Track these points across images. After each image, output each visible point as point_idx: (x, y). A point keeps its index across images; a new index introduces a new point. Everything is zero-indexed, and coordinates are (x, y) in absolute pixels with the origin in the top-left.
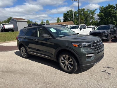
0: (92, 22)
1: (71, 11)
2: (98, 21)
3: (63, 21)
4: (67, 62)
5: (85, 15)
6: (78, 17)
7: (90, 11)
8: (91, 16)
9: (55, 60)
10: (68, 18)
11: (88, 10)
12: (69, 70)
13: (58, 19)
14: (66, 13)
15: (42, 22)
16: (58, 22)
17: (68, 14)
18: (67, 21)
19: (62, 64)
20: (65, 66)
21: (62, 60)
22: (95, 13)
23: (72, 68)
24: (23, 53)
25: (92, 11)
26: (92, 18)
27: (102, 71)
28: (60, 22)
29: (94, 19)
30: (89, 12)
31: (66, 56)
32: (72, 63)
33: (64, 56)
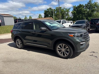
1: (50, 9)
2: (72, 17)
3: (44, 17)
4: (63, 50)
5: (61, 12)
6: (56, 13)
7: (66, 9)
8: (67, 13)
9: (52, 49)
10: (48, 15)
11: (64, 8)
12: (65, 56)
13: (40, 15)
14: (46, 10)
15: (26, 17)
16: (39, 18)
17: (48, 11)
18: (47, 17)
19: (59, 52)
20: (61, 53)
22: (69, 11)
23: (68, 54)
24: (18, 44)
25: (67, 9)
26: (67, 14)
27: (90, 55)
28: (42, 17)
29: (69, 16)
30: (65, 10)
31: (62, 45)
32: (69, 50)
33: (61, 44)
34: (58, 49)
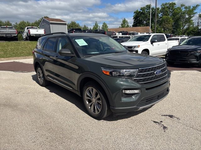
0: (187, 29)
1: (149, 7)
2: (200, 28)
3: (133, 26)
4: (94, 100)
5: (174, 15)
6: (161, 17)
7: (186, 8)
8: (187, 16)
9: (79, 94)
10: (142, 20)
11: (182, 5)
12: (96, 113)
13: (124, 22)
14: (139, 10)
15: (96, 25)
16: (123, 27)
17: (142, 13)
18: (140, 26)
20: (91, 106)
21: (88, 96)
22: (195, 11)
23: (100, 110)
24: (40, 77)
25: (190, 7)
26: (189, 21)
27: (154, 122)
28: (128, 26)
29: (193, 24)
30: (184, 10)
31: (92, 89)
32: (100, 102)
33: (90, 88)
34: (86, 98)
